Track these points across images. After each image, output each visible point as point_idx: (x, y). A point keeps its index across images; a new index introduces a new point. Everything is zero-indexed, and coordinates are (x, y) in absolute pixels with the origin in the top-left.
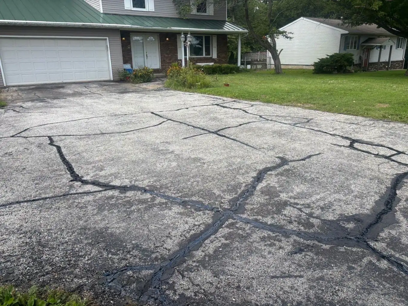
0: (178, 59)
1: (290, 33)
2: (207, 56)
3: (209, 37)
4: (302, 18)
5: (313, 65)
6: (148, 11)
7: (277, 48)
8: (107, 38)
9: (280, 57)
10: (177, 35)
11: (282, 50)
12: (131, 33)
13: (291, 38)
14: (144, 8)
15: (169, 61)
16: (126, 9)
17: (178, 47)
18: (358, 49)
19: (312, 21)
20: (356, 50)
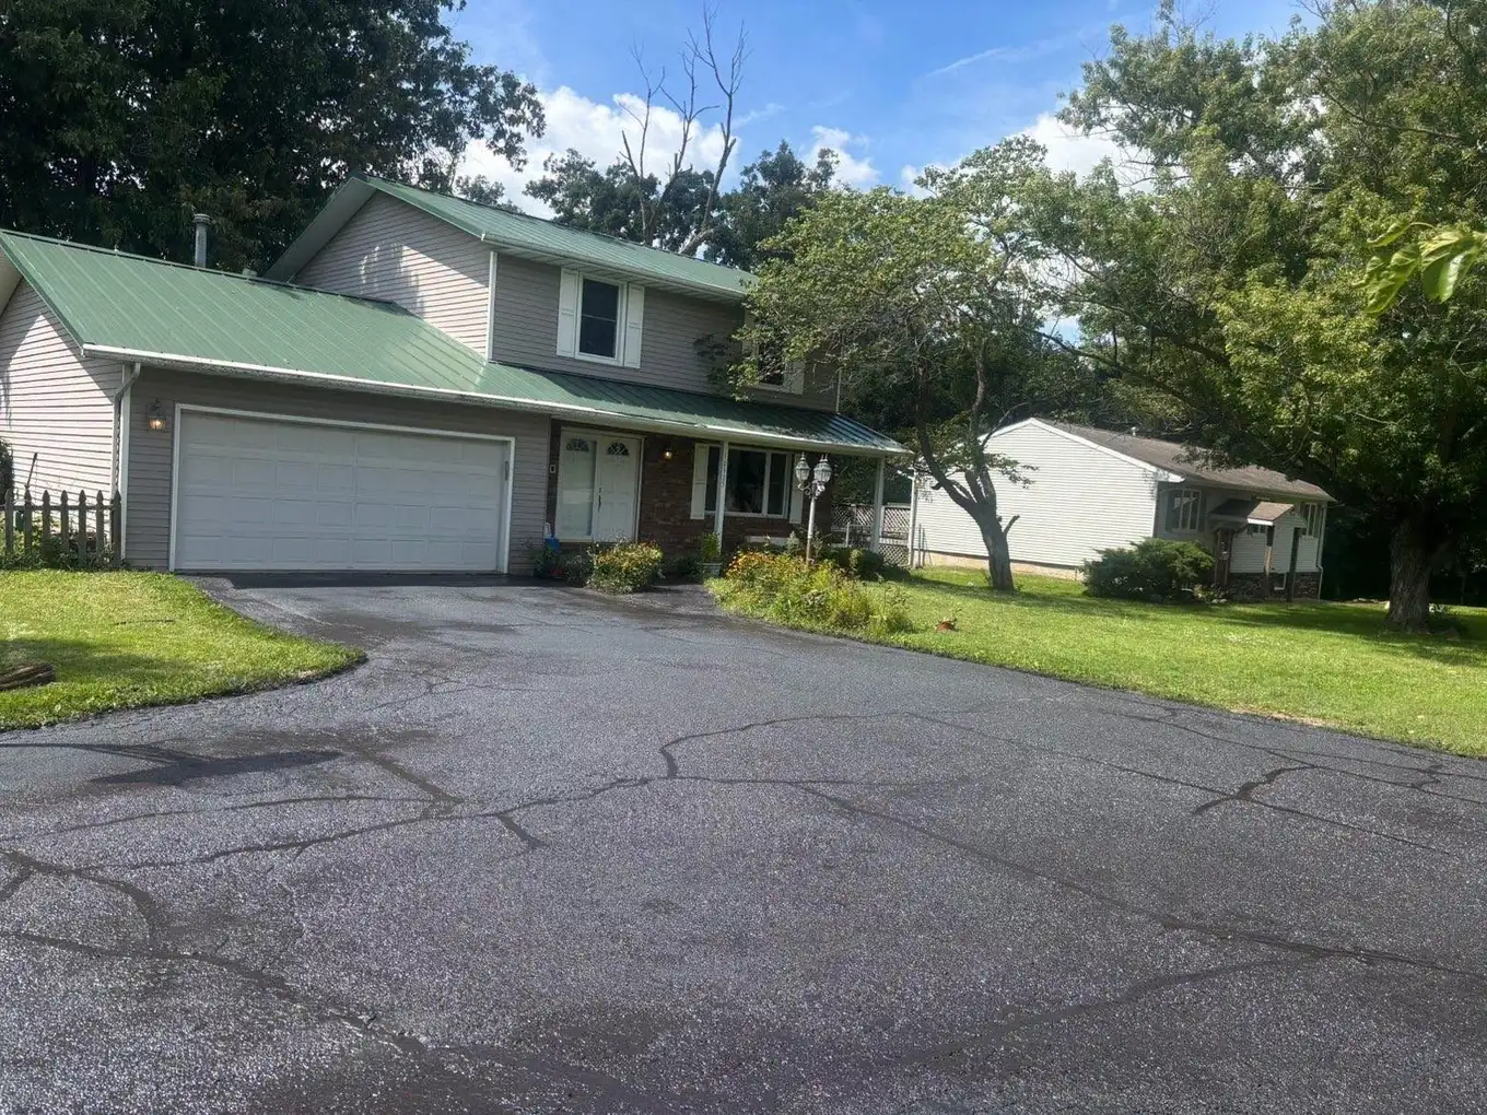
0: (692, 518)
1: (1028, 467)
2: (771, 516)
3: (785, 456)
4: (1032, 421)
5: (1081, 569)
6: (621, 365)
7: (999, 512)
8: (512, 440)
9: (1010, 539)
10: (697, 445)
11: (1015, 518)
12: (563, 428)
13: (1026, 481)
14: (611, 354)
15: (664, 523)
16: (559, 353)
17: (694, 481)
18: (1201, 529)
19: (1061, 432)
20: (1196, 531)
